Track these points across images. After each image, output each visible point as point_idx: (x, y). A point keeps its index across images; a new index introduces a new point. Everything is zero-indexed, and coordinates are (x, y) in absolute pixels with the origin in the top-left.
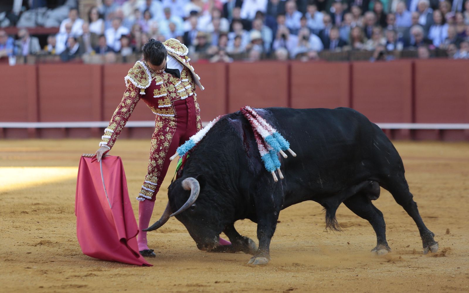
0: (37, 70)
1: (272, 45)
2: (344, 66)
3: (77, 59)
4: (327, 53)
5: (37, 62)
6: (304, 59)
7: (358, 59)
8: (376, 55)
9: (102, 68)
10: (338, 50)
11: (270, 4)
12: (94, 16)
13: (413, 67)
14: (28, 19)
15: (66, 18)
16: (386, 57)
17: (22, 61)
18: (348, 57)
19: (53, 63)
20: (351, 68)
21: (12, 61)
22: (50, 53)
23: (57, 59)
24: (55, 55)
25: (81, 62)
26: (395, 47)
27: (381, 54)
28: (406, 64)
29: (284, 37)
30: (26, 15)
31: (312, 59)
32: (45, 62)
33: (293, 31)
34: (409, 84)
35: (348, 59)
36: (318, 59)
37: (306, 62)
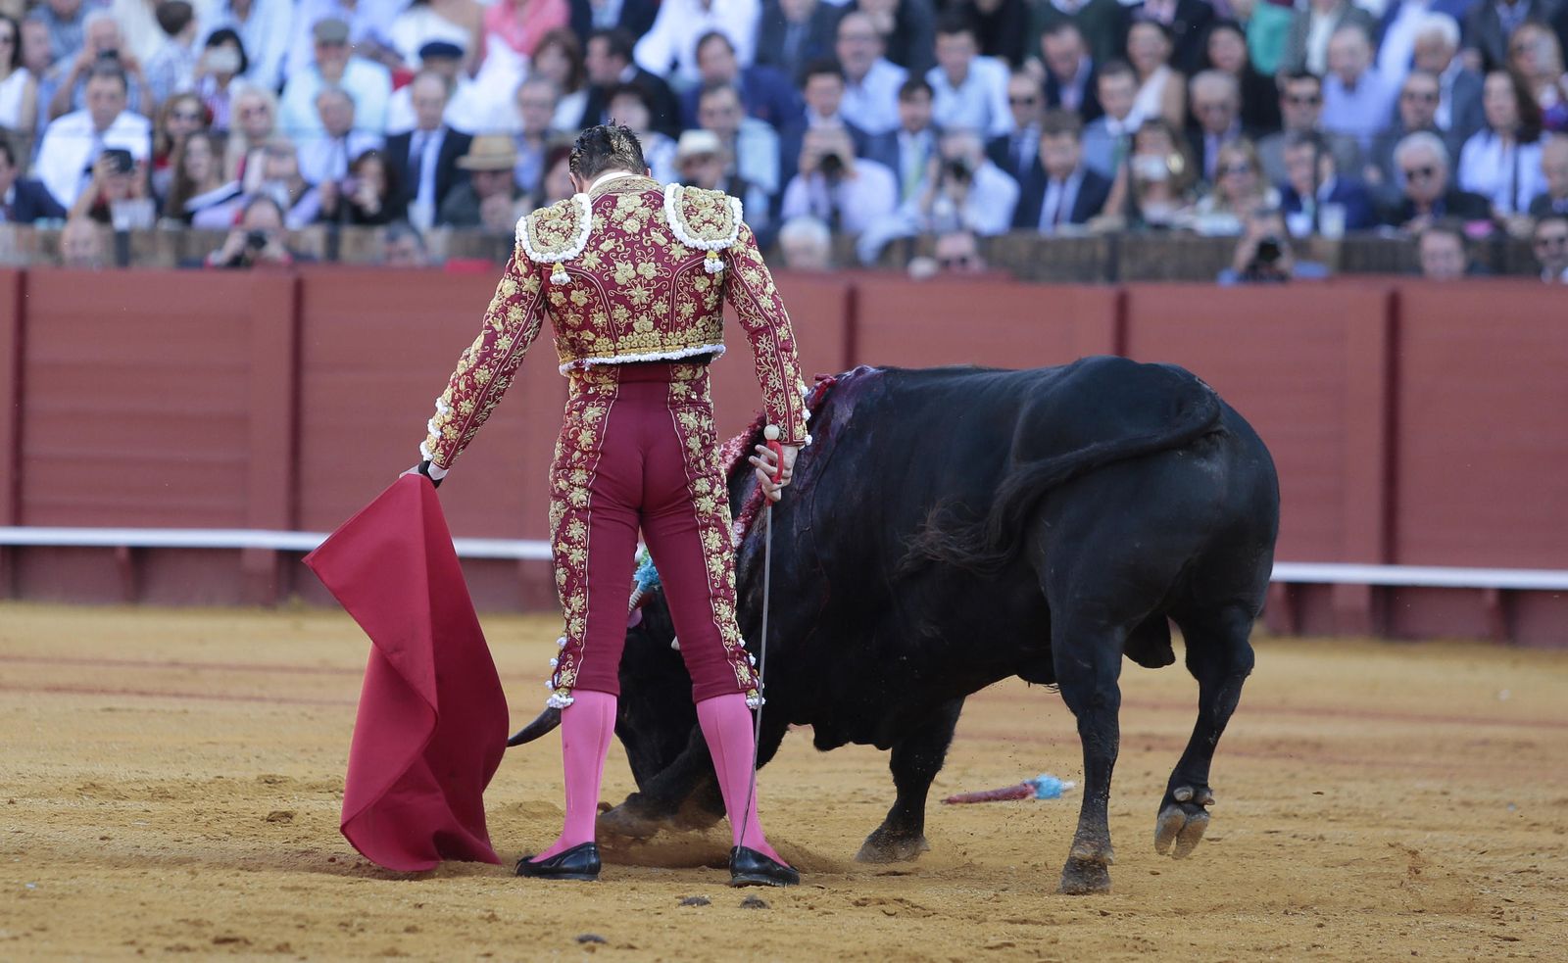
1: (776, 202)
2: (1101, 295)
4: (1023, 241)
6: (922, 267)
7: (1153, 275)
8: (1245, 253)
9: (22, 280)
10: (1067, 230)
11: (771, 20)
13: (1394, 307)
16: (1285, 262)
18: (1108, 265)
20: (1122, 306)
26: (1316, 225)
27: (1267, 251)
28: (1365, 297)
29: (832, 167)
31: (949, 266)
33: (870, 146)
34: (1373, 385)
35: (1112, 273)
36: (977, 265)
37: (929, 280)
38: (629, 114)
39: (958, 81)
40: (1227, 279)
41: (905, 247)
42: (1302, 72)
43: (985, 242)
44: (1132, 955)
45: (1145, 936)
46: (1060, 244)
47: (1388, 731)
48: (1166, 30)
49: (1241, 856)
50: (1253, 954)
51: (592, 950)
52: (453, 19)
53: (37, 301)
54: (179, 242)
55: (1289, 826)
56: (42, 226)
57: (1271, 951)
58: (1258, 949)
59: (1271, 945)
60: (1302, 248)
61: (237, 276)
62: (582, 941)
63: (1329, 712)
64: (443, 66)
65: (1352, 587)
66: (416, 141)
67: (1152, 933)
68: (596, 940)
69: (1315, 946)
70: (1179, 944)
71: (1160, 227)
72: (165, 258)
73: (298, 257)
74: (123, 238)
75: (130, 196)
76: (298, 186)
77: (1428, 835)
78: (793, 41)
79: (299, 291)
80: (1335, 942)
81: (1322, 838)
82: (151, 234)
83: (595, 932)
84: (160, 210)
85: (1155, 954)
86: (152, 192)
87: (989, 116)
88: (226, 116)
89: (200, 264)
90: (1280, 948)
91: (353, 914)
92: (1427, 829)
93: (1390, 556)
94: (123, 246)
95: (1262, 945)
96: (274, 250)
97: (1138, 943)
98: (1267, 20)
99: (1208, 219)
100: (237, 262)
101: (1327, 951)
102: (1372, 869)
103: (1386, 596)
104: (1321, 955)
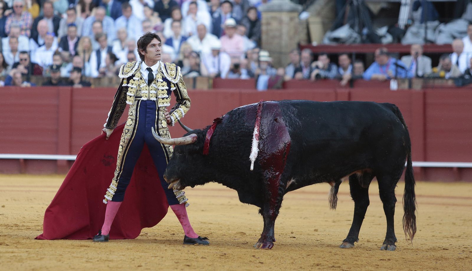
0: (425, 95)
5: (425, 87)
14: (416, 34)
17: (406, 86)
19: (443, 87)
21: (394, 85)
23: (450, 83)
30: (413, 29)
32: (434, 88)
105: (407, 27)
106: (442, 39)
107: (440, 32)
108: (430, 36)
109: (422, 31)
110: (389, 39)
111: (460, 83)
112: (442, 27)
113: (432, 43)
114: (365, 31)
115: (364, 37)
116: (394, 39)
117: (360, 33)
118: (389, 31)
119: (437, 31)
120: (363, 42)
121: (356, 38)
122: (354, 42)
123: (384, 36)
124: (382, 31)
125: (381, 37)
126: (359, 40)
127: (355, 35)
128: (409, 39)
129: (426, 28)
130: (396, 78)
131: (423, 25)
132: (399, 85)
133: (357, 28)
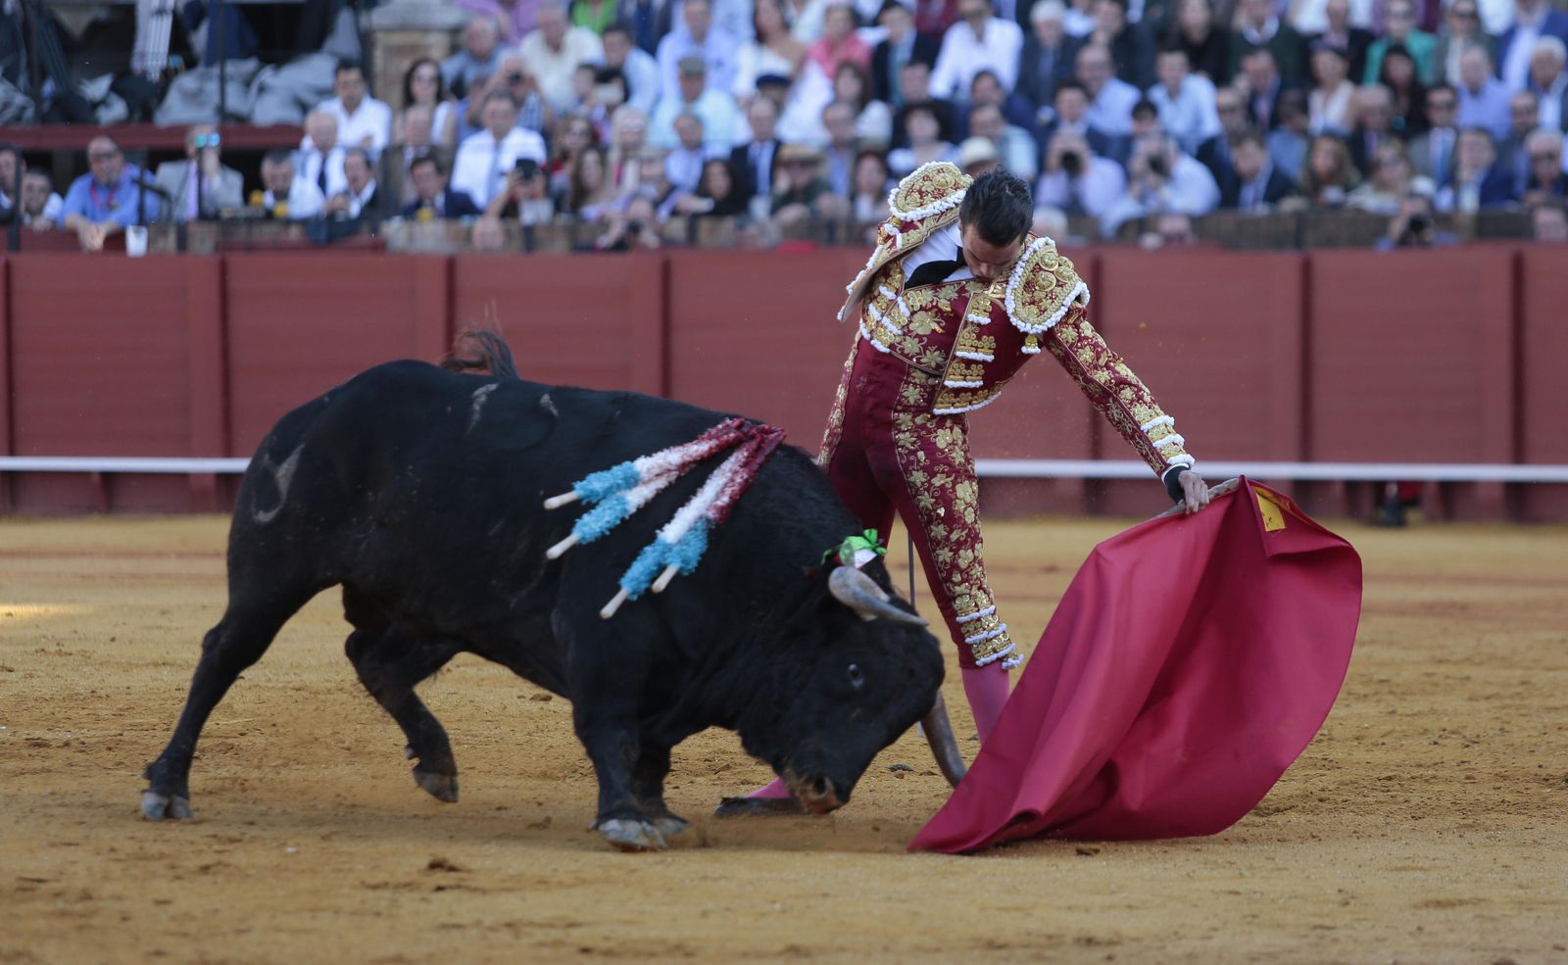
0: (223, 269)
2: (1285, 264)
3: (365, 237)
4: (1228, 219)
5: (223, 247)
6: (1151, 241)
7: (1330, 243)
8: (1398, 227)
9: (451, 265)
10: (1263, 209)
11: (1030, 47)
12: (423, 89)
13: (1518, 267)
14: (194, 97)
15: (326, 93)
16: (1431, 234)
17: (171, 241)
18: (1295, 235)
19: (280, 248)
20: (1307, 270)
21: (136, 243)
22: (269, 216)
23: (294, 233)
24: (288, 222)
25: (380, 246)
26: (1456, 201)
27: (1416, 225)
28: (1495, 257)
29: (1071, 162)
30: (187, 81)
31: (1171, 240)
32: (250, 248)
33: (1109, 147)
34: (1502, 326)
35: (1298, 241)
36: (1191, 240)
37: (1158, 251)
38: (923, 126)
39: (1174, 93)
40: (1384, 246)
41: (1134, 228)
42: (1442, 83)
43: (1197, 221)
44: (1321, 772)
45: (1331, 757)
46: (1256, 222)
47: (1518, 594)
48: (1339, 52)
49: (1404, 693)
50: (1415, 769)
51: (901, 776)
52: (784, 54)
53: (463, 281)
54: (572, 232)
55: (1442, 669)
56: (465, 222)
57: (1429, 767)
58: (1419, 766)
59: (1430, 762)
60: (1446, 221)
61: (617, 259)
62: (893, 769)
63: (1470, 580)
64: (774, 92)
65: (1490, 484)
66: (754, 151)
67: (1337, 754)
68: (904, 769)
69: (1463, 762)
70: (1358, 763)
71: (1336, 207)
72: (559, 246)
73: (667, 243)
74: (529, 231)
75: (533, 197)
76: (664, 187)
77: (1551, 674)
78: (1047, 64)
79: (666, 271)
80: (1479, 759)
81: (1468, 678)
82: (550, 227)
83: (904, 762)
84: (558, 207)
85: (1339, 771)
86: (548, 192)
87: (1198, 121)
88: (612, 135)
89: (591, 248)
90: (1435, 764)
91: (715, 752)
92: (1550, 669)
93: (1519, 457)
94: (530, 237)
95: (1422, 762)
96: (648, 238)
97: (1326, 763)
98: (1419, 43)
99: (1369, 199)
100: (620, 246)
101: (1473, 765)
102: (1508, 702)
103: (1516, 491)
104: (1469, 769)
105: (168, 75)
106: (268, 111)
107: (262, 89)
108: (235, 102)
109: (212, 87)
110: (117, 110)
111: (323, 235)
112: (267, 76)
113: (242, 120)
114: (48, 88)
115: (46, 106)
116: (131, 109)
117: (33, 93)
118: (114, 88)
119: (254, 89)
120: (42, 118)
121: (23, 109)
122: (18, 118)
123: (103, 102)
124: (98, 88)
125: (96, 105)
126: (30, 113)
127: (19, 99)
128: (174, 110)
129: (223, 80)
130: (142, 220)
131: (216, 70)
132: (150, 242)
133: (22, 80)
